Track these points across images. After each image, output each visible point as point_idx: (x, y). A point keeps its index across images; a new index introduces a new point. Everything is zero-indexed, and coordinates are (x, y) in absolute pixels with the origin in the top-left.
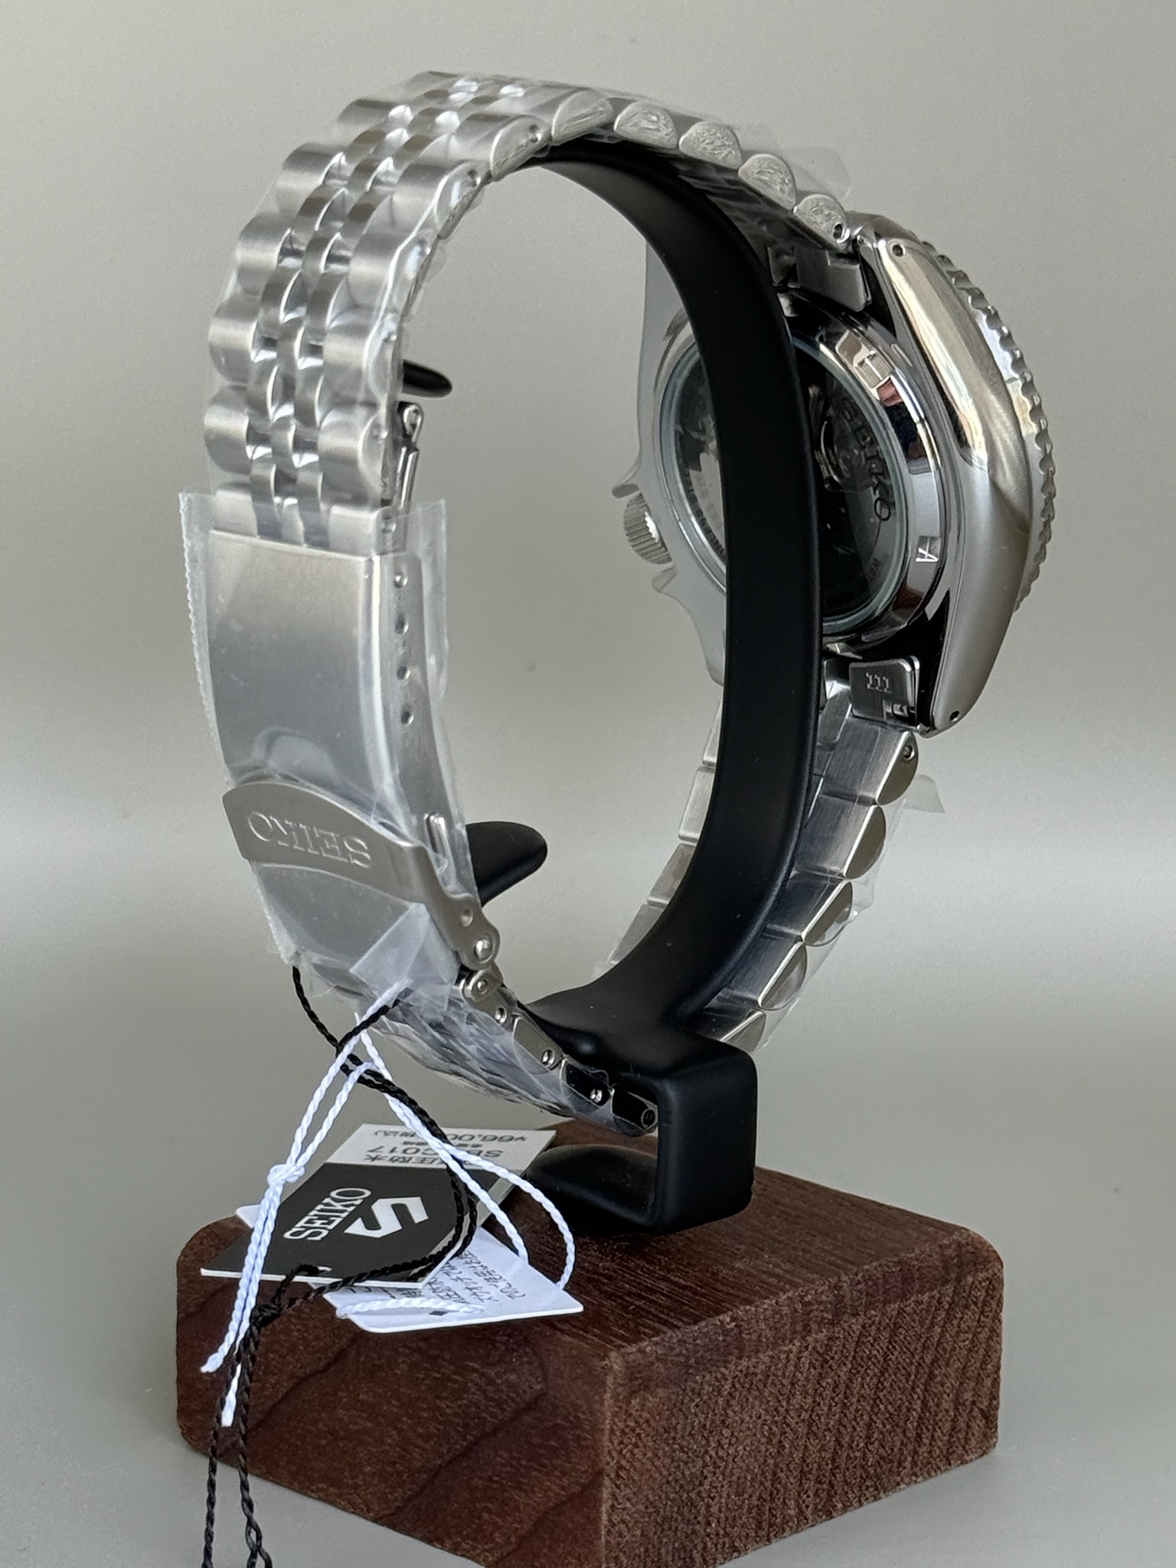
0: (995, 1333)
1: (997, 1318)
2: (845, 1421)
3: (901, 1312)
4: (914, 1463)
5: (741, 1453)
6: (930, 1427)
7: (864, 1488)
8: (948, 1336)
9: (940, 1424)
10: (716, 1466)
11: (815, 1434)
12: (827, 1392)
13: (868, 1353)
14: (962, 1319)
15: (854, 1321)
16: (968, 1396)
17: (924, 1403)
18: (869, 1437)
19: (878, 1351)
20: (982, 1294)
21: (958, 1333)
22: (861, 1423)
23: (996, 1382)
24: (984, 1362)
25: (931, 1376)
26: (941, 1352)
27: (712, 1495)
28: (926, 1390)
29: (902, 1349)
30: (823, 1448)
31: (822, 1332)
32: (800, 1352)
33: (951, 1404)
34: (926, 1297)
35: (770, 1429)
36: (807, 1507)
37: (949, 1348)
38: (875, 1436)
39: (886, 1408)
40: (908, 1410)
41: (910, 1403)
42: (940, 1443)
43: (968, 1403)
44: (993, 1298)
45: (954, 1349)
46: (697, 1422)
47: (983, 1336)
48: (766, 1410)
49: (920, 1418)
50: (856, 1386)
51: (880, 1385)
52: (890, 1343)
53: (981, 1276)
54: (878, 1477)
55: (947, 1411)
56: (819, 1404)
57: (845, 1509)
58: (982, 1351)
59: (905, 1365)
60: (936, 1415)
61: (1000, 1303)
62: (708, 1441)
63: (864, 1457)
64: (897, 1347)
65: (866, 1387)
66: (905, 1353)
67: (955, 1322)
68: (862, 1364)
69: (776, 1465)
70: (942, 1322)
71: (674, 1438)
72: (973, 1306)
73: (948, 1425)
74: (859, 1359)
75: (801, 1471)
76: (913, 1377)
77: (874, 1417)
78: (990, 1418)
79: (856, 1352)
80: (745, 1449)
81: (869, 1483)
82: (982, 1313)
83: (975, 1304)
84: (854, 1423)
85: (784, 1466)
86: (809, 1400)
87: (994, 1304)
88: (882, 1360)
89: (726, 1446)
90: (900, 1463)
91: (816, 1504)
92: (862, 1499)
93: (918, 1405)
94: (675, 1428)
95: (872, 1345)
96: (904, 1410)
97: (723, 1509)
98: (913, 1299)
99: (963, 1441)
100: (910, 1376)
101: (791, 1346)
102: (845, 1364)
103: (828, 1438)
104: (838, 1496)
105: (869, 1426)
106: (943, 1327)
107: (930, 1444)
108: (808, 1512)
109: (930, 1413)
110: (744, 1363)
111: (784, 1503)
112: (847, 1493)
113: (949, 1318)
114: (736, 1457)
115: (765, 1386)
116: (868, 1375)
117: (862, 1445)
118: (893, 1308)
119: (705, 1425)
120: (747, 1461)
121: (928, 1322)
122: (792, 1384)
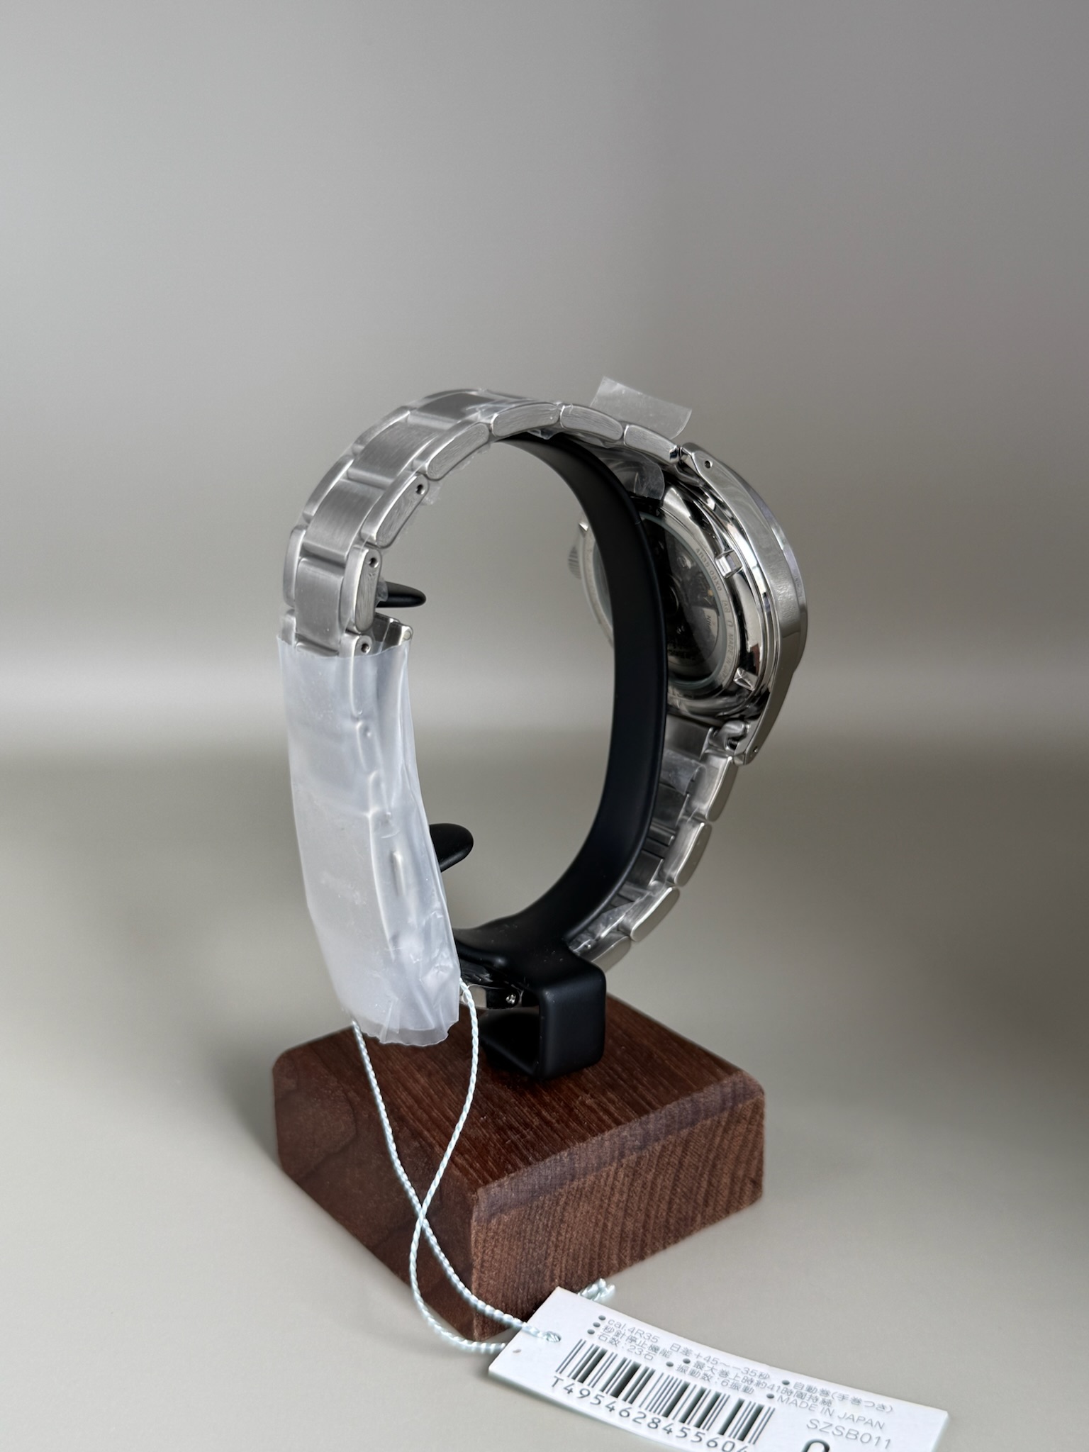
0: (759, 1134)
1: (760, 1125)
2: (651, 1203)
3: (691, 1134)
4: (703, 1217)
5: (575, 1236)
6: (714, 1195)
7: (667, 1238)
8: (725, 1140)
9: (721, 1192)
10: (556, 1246)
11: (629, 1214)
12: (638, 1188)
13: (667, 1160)
14: (735, 1129)
15: (656, 1144)
16: (741, 1173)
17: (710, 1183)
18: (670, 1209)
19: (674, 1158)
20: (749, 1114)
21: (732, 1138)
22: (663, 1202)
23: (761, 1161)
24: (752, 1152)
25: (714, 1166)
26: (720, 1151)
27: (555, 1263)
28: (710, 1174)
29: (692, 1154)
30: (636, 1221)
31: (632, 1154)
32: (617, 1169)
33: (729, 1179)
34: (709, 1122)
35: (596, 1217)
36: (625, 1257)
37: (726, 1148)
38: (674, 1207)
39: (681, 1189)
40: (698, 1188)
41: (699, 1183)
42: (721, 1203)
43: (741, 1177)
44: (757, 1113)
45: (729, 1147)
46: (541, 1223)
47: (751, 1137)
48: (593, 1208)
49: (706, 1191)
50: (659, 1181)
51: (677, 1178)
52: (683, 1152)
53: (748, 1102)
54: (677, 1230)
55: (726, 1183)
56: (632, 1197)
57: (654, 1252)
58: (750, 1145)
59: (694, 1163)
60: (718, 1186)
61: (762, 1116)
62: (550, 1233)
63: (667, 1221)
64: (688, 1153)
65: (666, 1180)
66: (694, 1156)
67: (730, 1132)
68: (663, 1167)
69: (602, 1238)
70: (721, 1134)
71: (524, 1237)
72: (743, 1121)
73: (726, 1193)
74: (661, 1166)
75: (621, 1237)
76: (700, 1168)
77: (673, 1197)
78: (757, 1184)
79: (658, 1162)
80: (578, 1232)
81: (670, 1235)
82: (750, 1123)
83: (745, 1119)
84: (659, 1203)
85: (608, 1238)
86: (625, 1196)
87: (758, 1117)
88: (677, 1162)
89: (564, 1234)
90: (693, 1219)
91: (632, 1254)
92: (666, 1245)
93: (704, 1184)
94: (525, 1231)
95: (670, 1156)
96: (695, 1188)
97: (563, 1270)
98: (699, 1124)
99: (738, 1198)
100: (698, 1168)
101: (610, 1167)
102: (650, 1170)
103: (639, 1215)
104: (648, 1247)
105: (670, 1202)
106: (722, 1136)
107: (714, 1204)
108: (627, 1260)
109: (713, 1186)
110: (575, 1183)
111: (609, 1258)
112: (654, 1243)
113: (725, 1131)
114: (571, 1238)
115: (592, 1193)
116: (667, 1173)
117: (664, 1214)
118: (684, 1133)
119: (547, 1225)
120: (580, 1240)
121: (711, 1136)
122: (612, 1189)
